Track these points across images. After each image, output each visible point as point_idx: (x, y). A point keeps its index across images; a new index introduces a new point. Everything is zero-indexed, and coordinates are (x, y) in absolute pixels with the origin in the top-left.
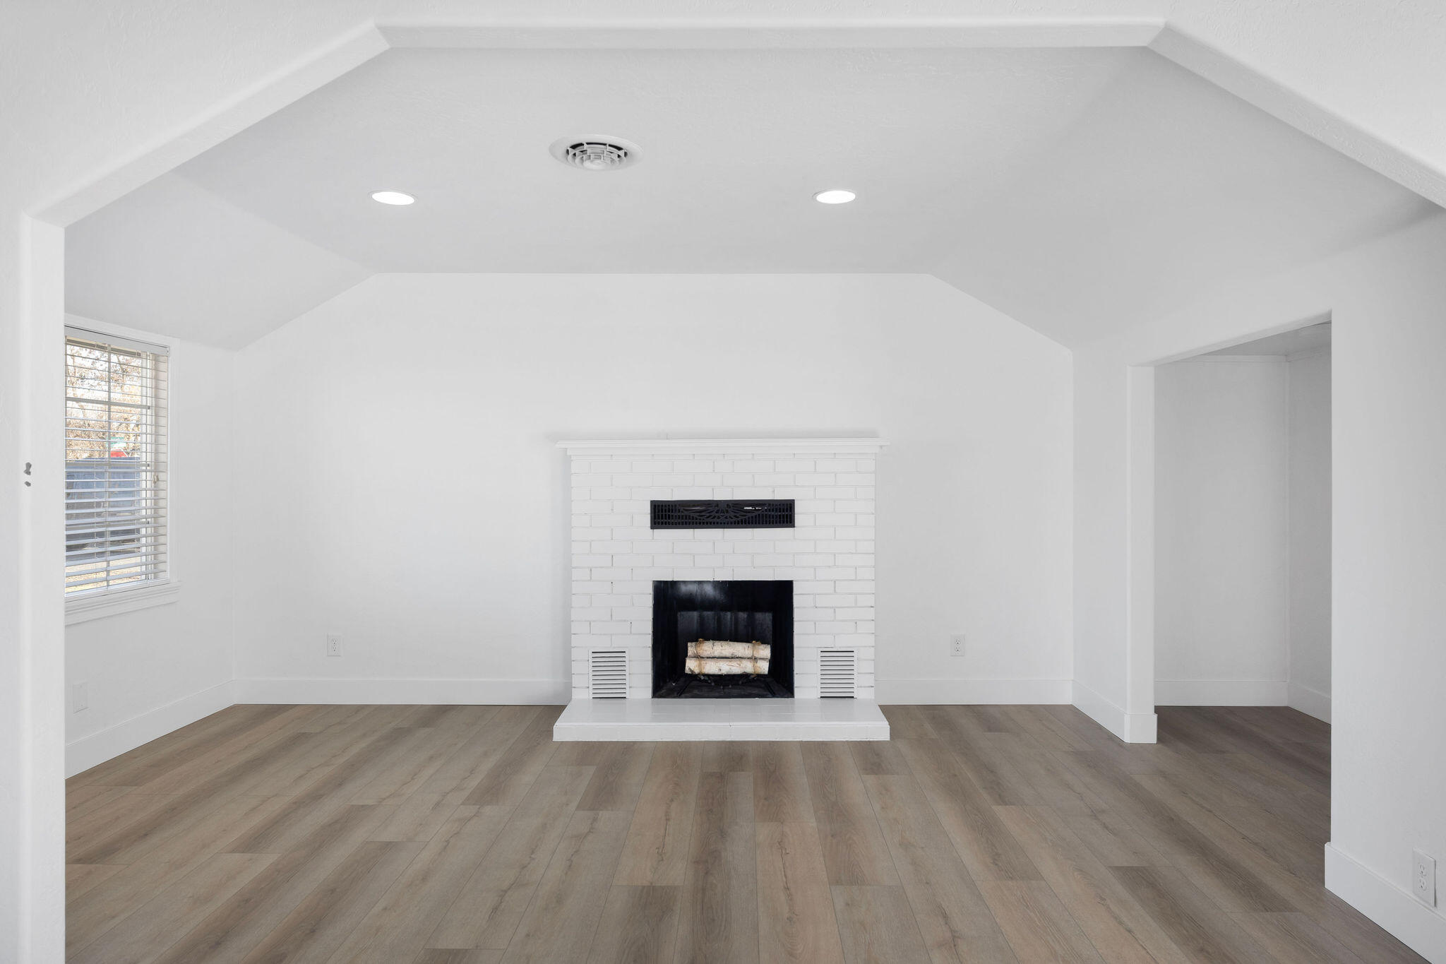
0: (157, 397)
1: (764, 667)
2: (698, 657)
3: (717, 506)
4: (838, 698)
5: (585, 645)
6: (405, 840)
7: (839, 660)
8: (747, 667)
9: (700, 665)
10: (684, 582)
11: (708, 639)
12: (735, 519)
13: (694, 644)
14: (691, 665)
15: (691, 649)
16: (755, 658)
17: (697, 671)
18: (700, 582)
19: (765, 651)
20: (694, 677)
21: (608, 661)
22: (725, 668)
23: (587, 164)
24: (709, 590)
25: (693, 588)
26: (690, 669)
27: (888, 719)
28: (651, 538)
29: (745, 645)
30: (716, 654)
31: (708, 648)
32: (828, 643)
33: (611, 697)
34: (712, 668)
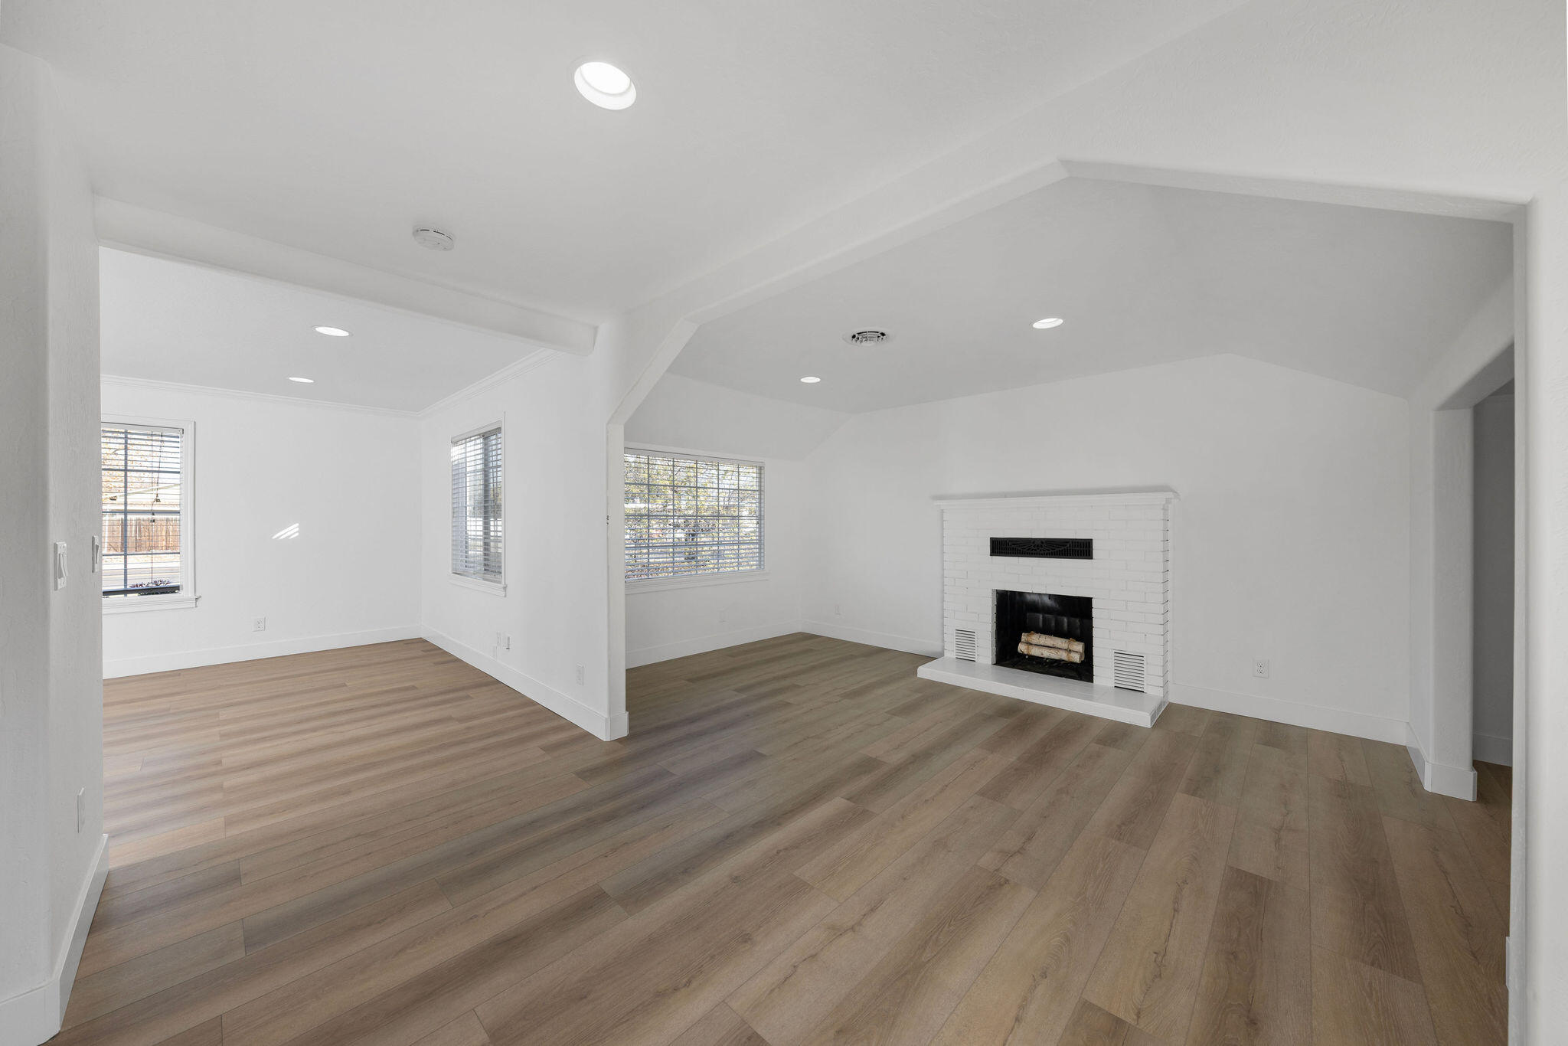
0: (760, 486)
1: (1076, 658)
2: (1029, 644)
3: (1034, 542)
4: (1129, 690)
5: (951, 626)
7: (1129, 660)
8: (1063, 656)
9: (1028, 649)
11: (1037, 633)
12: (1047, 552)
13: (1027, 634)
14: (1022, 648)
15: (1024, 637)
16: (1070, 651)
17: (1026, 652)
18: (1039, 594)
19: (1079, 647)
20: (1023, 655)
21: (966, 636)
22: (1046, 653)
23: (864, 343)
26: (1021, 650)
28: (992, 562)
29: (1064, 640)
30: (1042, 643)
31: (1036, 638)
32: (1121, 647)
33: (966, 661)
34: (1036, 652)
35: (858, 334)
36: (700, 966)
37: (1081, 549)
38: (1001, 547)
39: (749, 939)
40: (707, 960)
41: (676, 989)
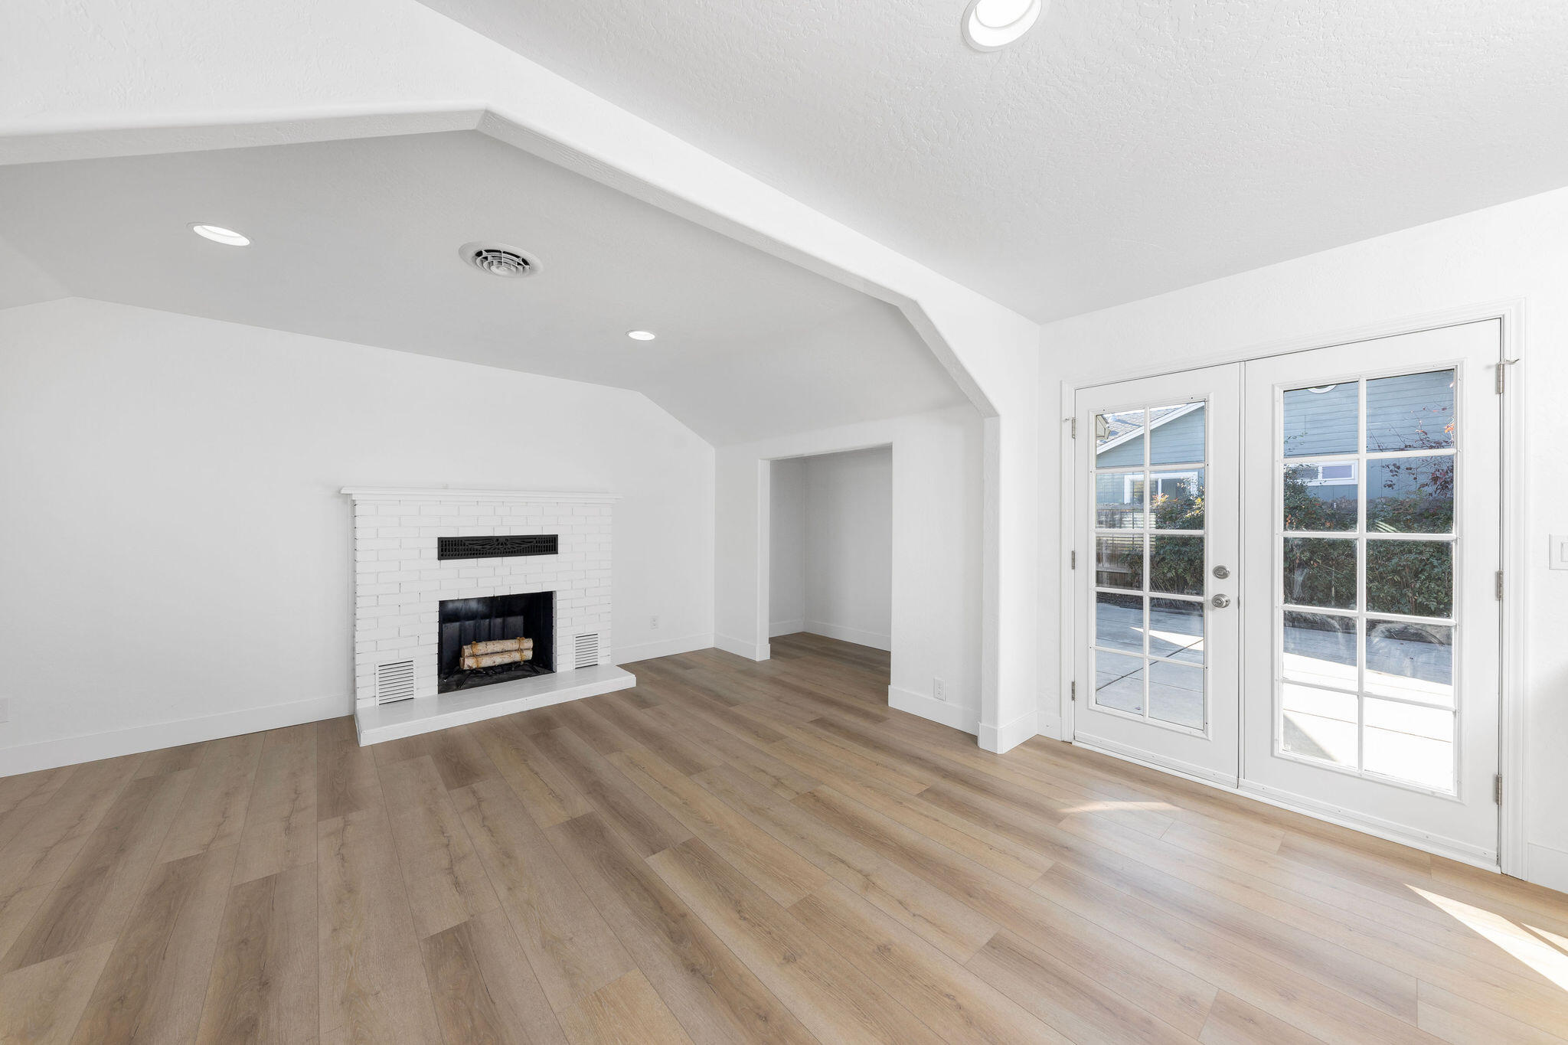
1: (529, 655)
2: (474, 656)
3: (498, 540)
4: (587, 667)
5: (371, 661)
6: (284, 870)
7: (588, 641)
8: (516, 657)
9: (476, 661)
10: (452, 601)
11: (480, 641)
13: (469, 646)
14: (469, 663)
15: (467, 649)
16: (521, 650)
17: (474, 667)
18: (467, 600)
19: (528, 643)
20: (472, 671)
21: (398, 670)
22: (498, 660)
24: (474, 605)
25: (459, 605)
26: (469, 666)
27: (632, 673)
28: (438, 567)
29: (513, 641)
30: (489, 651)
31: (482, 647)
32: (580, 631)
33: (401, 700)
34: (486, 662)
35: (487, 251)
36: (926, 988)
37: (546, 545)
38: (451, 548)
39: (885, 947)
40: (916, 981)
41: (960, 1007)
